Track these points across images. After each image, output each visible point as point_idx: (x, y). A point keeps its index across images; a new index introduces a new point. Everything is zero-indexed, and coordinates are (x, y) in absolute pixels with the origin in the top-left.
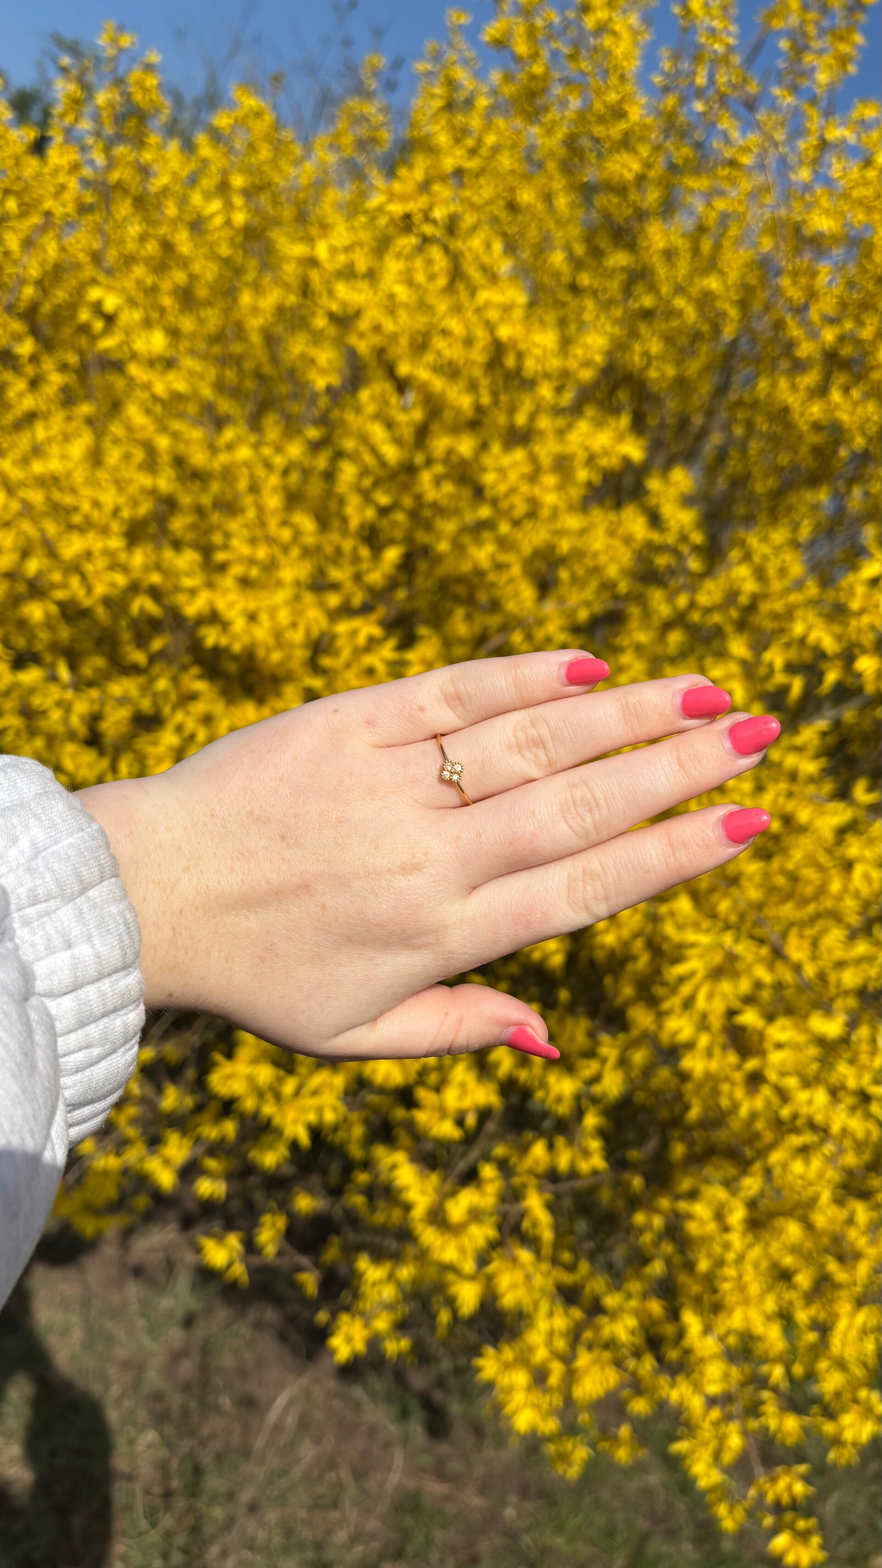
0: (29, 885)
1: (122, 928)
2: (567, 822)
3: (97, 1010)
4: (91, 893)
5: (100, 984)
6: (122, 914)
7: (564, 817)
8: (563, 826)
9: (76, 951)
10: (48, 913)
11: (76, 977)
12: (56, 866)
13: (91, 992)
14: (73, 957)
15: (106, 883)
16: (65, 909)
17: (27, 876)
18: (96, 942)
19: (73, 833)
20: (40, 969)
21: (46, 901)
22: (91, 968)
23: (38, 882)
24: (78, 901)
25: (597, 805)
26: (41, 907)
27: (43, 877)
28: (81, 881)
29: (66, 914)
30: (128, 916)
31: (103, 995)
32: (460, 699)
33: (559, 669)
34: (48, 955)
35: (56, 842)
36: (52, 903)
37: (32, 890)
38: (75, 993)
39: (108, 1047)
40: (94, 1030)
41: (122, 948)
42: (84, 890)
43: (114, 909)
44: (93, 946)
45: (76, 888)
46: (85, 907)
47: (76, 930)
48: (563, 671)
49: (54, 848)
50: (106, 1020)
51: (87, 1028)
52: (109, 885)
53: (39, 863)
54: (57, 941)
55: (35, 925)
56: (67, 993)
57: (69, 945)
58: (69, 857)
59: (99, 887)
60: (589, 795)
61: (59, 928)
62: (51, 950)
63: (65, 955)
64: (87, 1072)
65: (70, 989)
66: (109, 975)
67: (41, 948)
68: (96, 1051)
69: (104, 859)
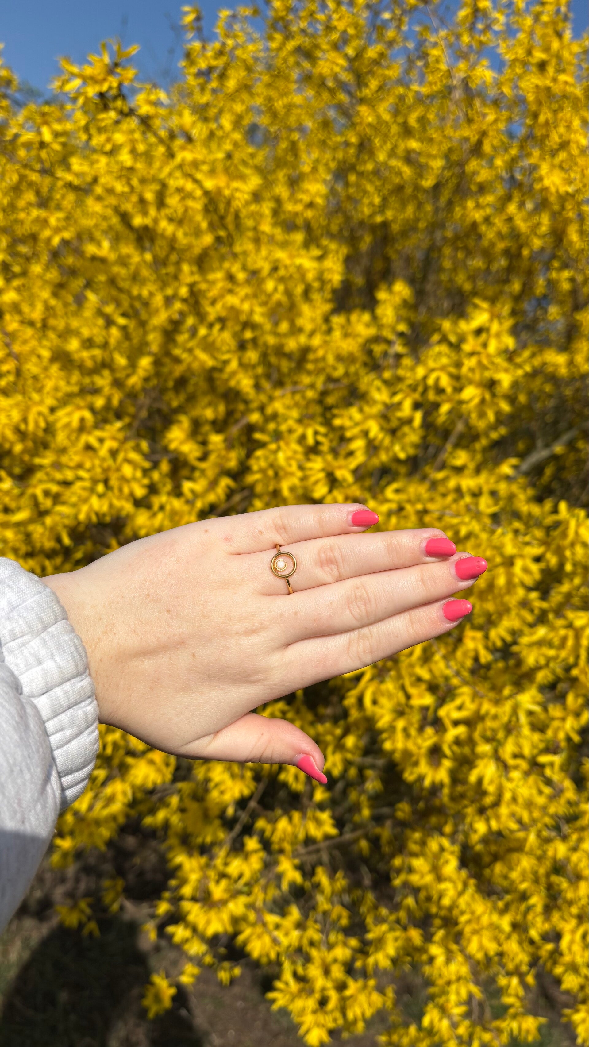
0: (9, 627)
1: (73, 649)
2: (350, 610)
3: (65, 703)
4: (50, 630)
5: (64, 686)
6: (71, 640)
7: (349, 607)
8: (347, 612)
9: (44, 665)
10: (24, 645)
11: (47, 682)
12: (25, 614)
13: (58, 691)
14: (43, 670)
15: (59, 623)
16: (34, 641)
17: (8, 622)
18: (58, 658)
19: (34, 595)
20: (24, 680)
21: (21, 637)
22: (55, 676)
23: (15, 625)
24: (42, 635)
25: (370, 602)
26: (19, 640)
27: (17, 622)
28: (43, 622)
29: (35, 643)
30: (76, 641)
31: (66, 693)
32: (285, 528)
33: (347, 515)
34: (27, 670)
35: (24, 601)
36: (25, 638)
37: (12, 631)
38: (48, 694)
39: (76, 730)
40: (64, 718)
41: (75, 661)
42: (45, 628)
43: (66, 638)
44: (55, 661)
45: (40, 627)
46: (47, 638)
47: (43, 652)
48: (350, 517)
49: (24, 605)
50: (71, 710)
51: (59, 717)
52: (61, 624)
53: (15, 614)
54: (31, 660)
55: (16, 652)
56: (43, 694)
57: (40, 662)
58: (33, 609)
59: (56, 625)
60: (365, 594)
61: (32, 652)
62: (28, 667)
63: (39, 668)
64: (65, 748)
65: (44, 690)
66: (69, 680)
67: (22, 666)
68: (68, 732)
69: (56, 607)
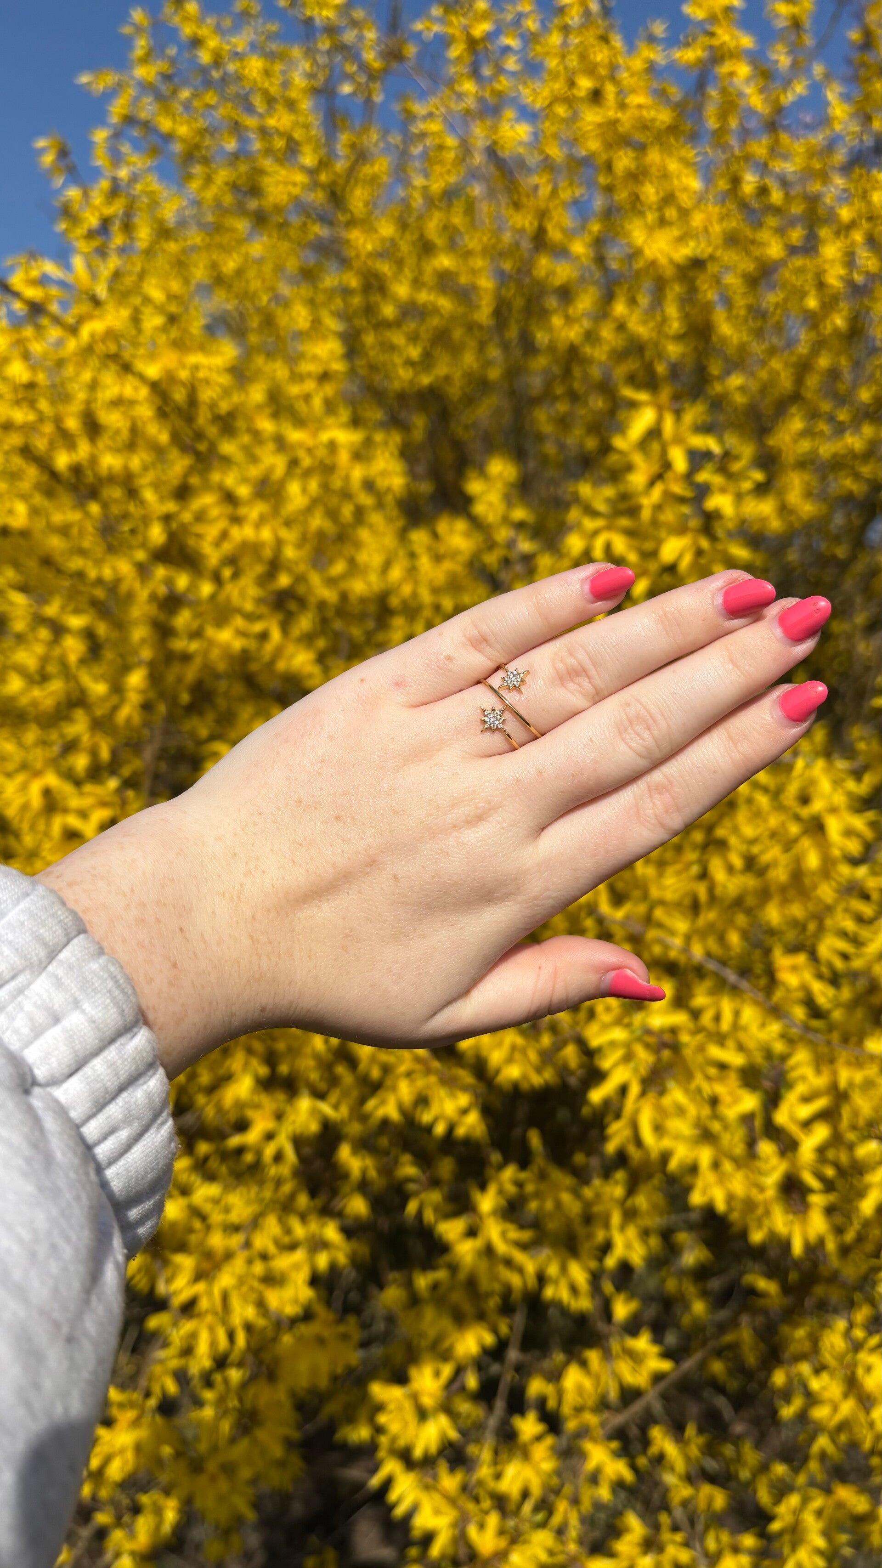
1: (110, 984)
2: (626, 743)
4: (62, 956)
5: (105, 1054)
6: (104, 968)
7: (623, 739)
9: (65, 1023)
10: (21, 991)
11: (77, 1053)
13: (98, 1066)
14: (66, 1031)
15: (75, 941)
16: (38, 981)
18: (86, 1006)
19: (19, 900)
20: (33, 1055)
22: (91, 1039)
24: (50, 968)
25: (655, 721)
28: (45, 945)
29: (42, 986)
30: (112, 969)
31: (111, 1065)
32: (486, 640)
34: (36, 1037)
36: (21, 979)
38: (80, 1073)
39: (136, 1126)
40: (115, 1110)
41: (117, 1004)
42: (52, 955)
43: (95, 966)
44: (83, 1012)
45: (42, 953)
46: (60, 972)
47: (58, 1000)
50: (124, 1095)
52: (79, 942)
54: (42, 1019)
55: (10, 1008)
56: (70, 1076)
57: (56, 1019)
59: (70, 947)
60: (643, 712)
61: (39, 1002)
62: (38, 1032)
63: (56, 1031)
64: (122, 1162)
65: (74, 1067)
66: (112, 1041)
67: (26, 1031)
68: (124, 1134)
69: (61, 913)
